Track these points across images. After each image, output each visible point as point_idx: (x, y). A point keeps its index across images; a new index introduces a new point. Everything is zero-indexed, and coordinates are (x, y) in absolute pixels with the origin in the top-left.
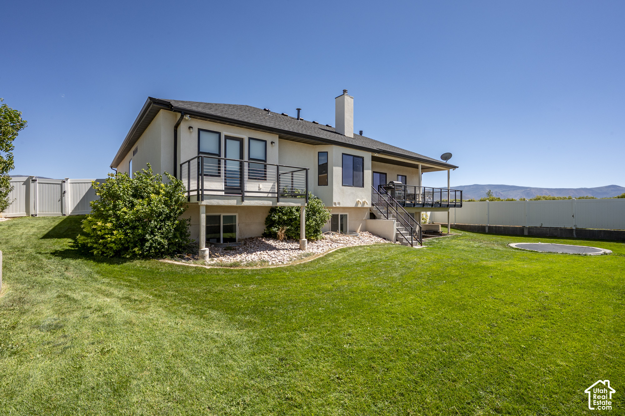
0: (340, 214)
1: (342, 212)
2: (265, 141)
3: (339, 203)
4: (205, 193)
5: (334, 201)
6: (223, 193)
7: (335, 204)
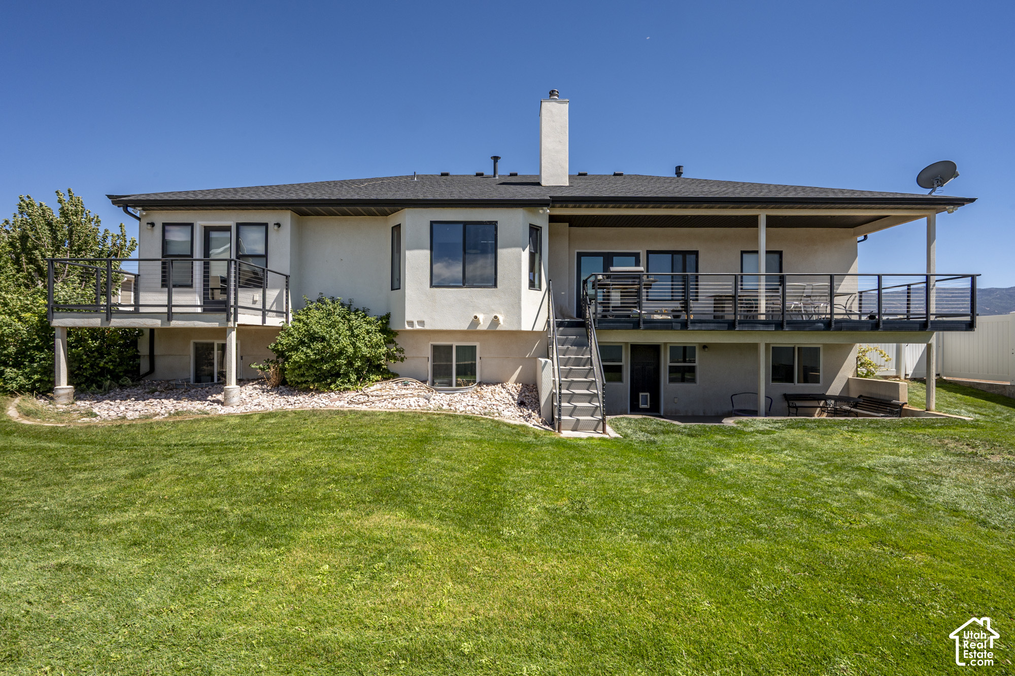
0: (455, 344)
1: (462, 341)
2: (266, 225)
3: (421, 323)
4: (174, 310)
5: (408, 318)
6: (199, 310)
7: (411, 323)
